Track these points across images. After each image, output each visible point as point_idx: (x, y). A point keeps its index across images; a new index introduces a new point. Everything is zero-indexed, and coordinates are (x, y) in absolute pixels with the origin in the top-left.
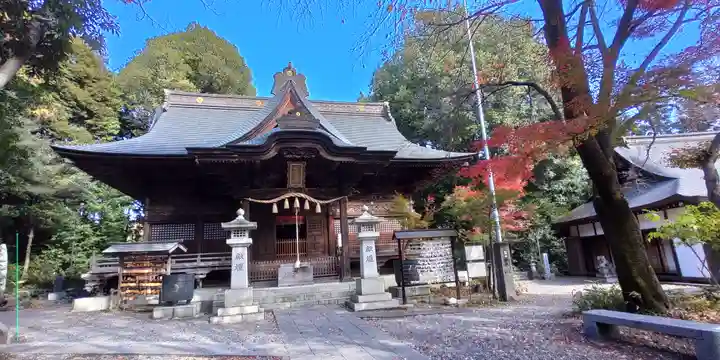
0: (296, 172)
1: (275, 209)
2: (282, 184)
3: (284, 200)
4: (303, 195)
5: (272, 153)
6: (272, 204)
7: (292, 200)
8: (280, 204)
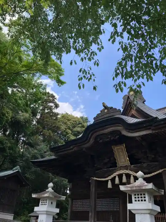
0: (121, 154)
1: (110, 185)
2: (114, 165)
3: (115, 177)
4: (127, 172)
5: (92, 141)
6: (108, 181)
7: (120, 176)
8: (113, 180)
